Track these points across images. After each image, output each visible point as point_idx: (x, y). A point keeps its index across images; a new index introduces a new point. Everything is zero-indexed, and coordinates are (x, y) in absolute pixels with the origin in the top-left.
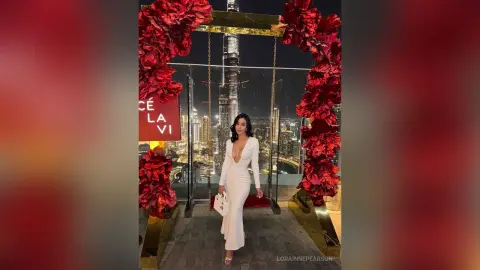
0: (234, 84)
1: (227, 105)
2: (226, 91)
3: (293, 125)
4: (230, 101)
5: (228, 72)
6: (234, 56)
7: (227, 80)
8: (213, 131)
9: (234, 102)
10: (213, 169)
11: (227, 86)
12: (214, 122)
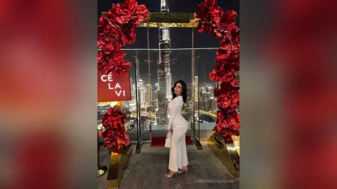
0: (167, 62)
1: (163, 76)
2: (162, 67)
3: (210, 88)
4: (164, 73)
5: (163, 53)
6: (167, 42)
7: (163, 58)
8: (154, 95)
9: (169, 74)
10: (156, 121)
11: (163, 63)
12: (155, 88)
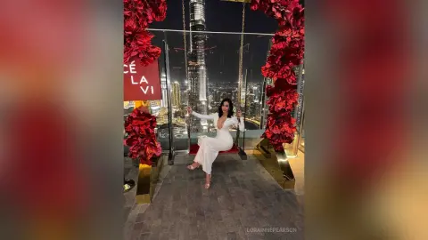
0: (201, 50)
1: (195, 71)
2: (194, 57)
3: (255, 88)
4: (198, 67)
5: (195, 40)
6: (200, 23)
7: (195, 46)
8: (183, 96)
9: (202, 68)
10: (186, 129)
11: (195, 51)
12: (183, 88)
